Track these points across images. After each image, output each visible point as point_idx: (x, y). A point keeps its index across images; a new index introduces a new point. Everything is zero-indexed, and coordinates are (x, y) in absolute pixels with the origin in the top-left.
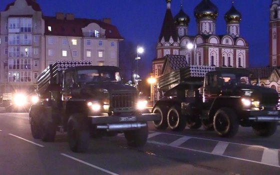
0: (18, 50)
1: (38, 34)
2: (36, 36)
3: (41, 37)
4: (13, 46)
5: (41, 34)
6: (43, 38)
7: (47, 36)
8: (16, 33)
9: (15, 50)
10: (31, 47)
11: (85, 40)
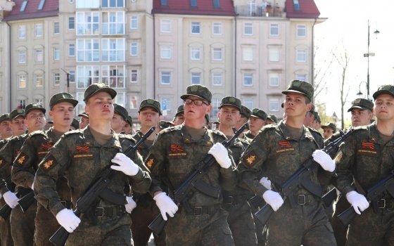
0: (96, 46)
1: (139, 11)
2: (134, 15)
3: (144, 17)
4: (86, 37)
5: (144, 11)
6: (149, 20)
7: (158, 16)
8: (93, 10)
9: (90, 47)
10: (124, 39)
11: (241, 24)
